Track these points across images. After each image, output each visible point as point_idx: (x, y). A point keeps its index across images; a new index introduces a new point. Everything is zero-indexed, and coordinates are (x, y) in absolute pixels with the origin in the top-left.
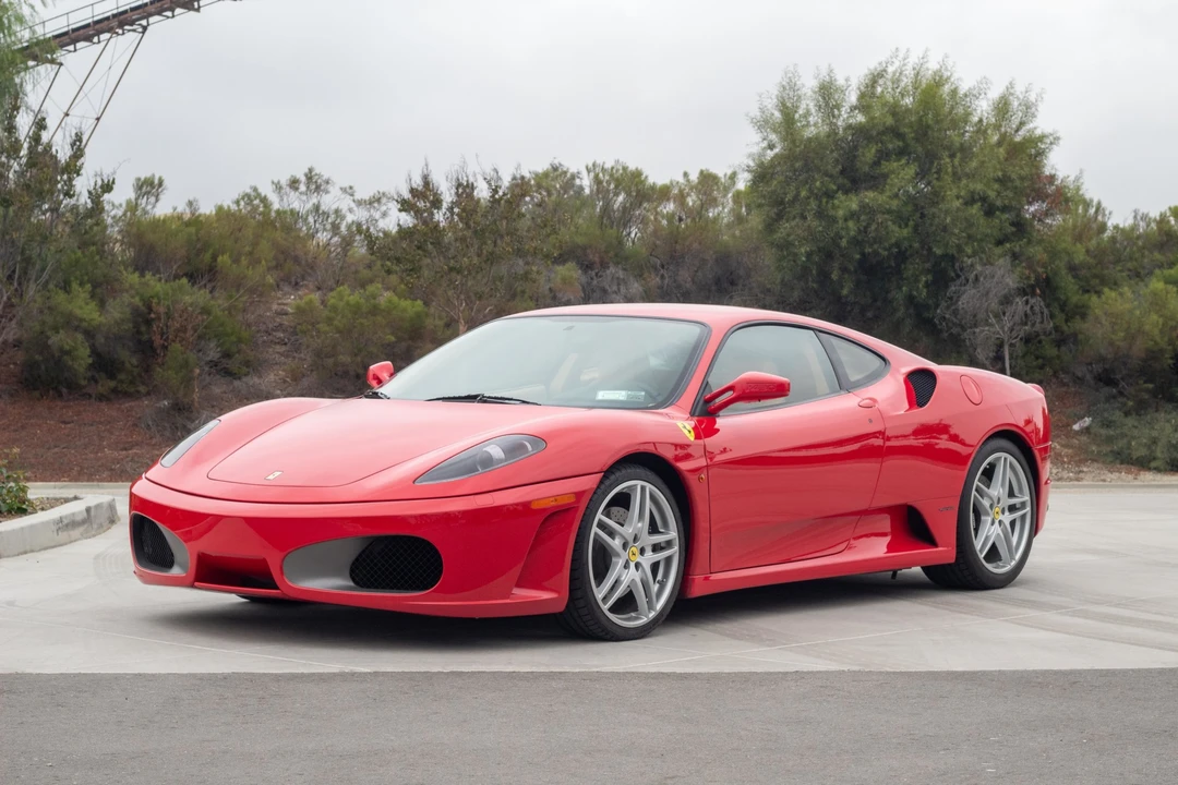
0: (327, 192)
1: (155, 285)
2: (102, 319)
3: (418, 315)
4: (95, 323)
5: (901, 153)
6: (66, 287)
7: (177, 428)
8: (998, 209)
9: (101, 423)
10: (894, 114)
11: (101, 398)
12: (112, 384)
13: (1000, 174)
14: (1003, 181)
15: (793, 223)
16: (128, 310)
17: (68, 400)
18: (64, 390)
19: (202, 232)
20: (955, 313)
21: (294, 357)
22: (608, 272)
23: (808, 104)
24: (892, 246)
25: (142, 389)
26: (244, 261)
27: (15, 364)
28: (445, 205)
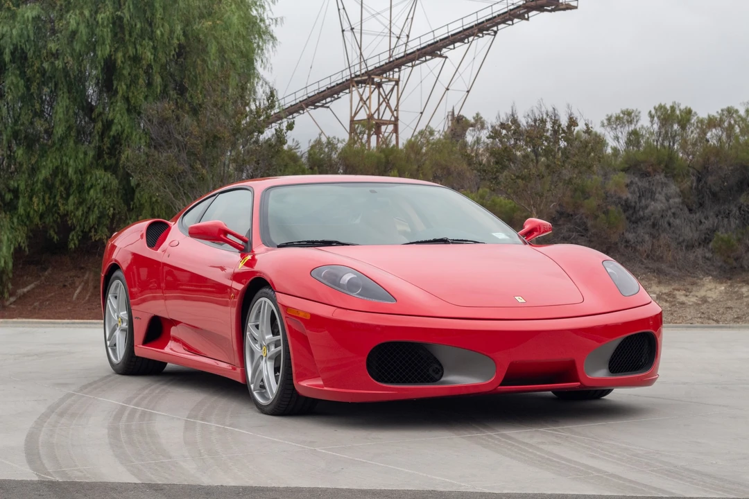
22: (656, 178)
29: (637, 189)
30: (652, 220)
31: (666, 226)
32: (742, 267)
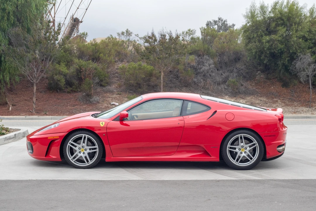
0: (131, 36)
1: (83, 62)
2: (68, 72)
3: (152, 70)
4: (66, 73)
5: (282, 24)
6: (59, 63)
7: (87, 100)
8: (309, 40)
9: (68, 99)
10: (281, 14)
11: (68, 92)
12: (71, 89)
13: (308, 30)
14: (310, 31)
15: (252, 44)
16: (75, 69)
17: (60, 93)
18: (59, 91)
19: (97, 47)
20: (295, 68)
21: (120, 81)
22: (204, 57)
23: (258, 11)
24: (278, 50)
25: (79, 90)
26: (107, 56)
27: (46, 83)
28: (158, 41)
29: (197, 61)
30: (203, 74)
31: (209, 76)
32: (239, 92)
